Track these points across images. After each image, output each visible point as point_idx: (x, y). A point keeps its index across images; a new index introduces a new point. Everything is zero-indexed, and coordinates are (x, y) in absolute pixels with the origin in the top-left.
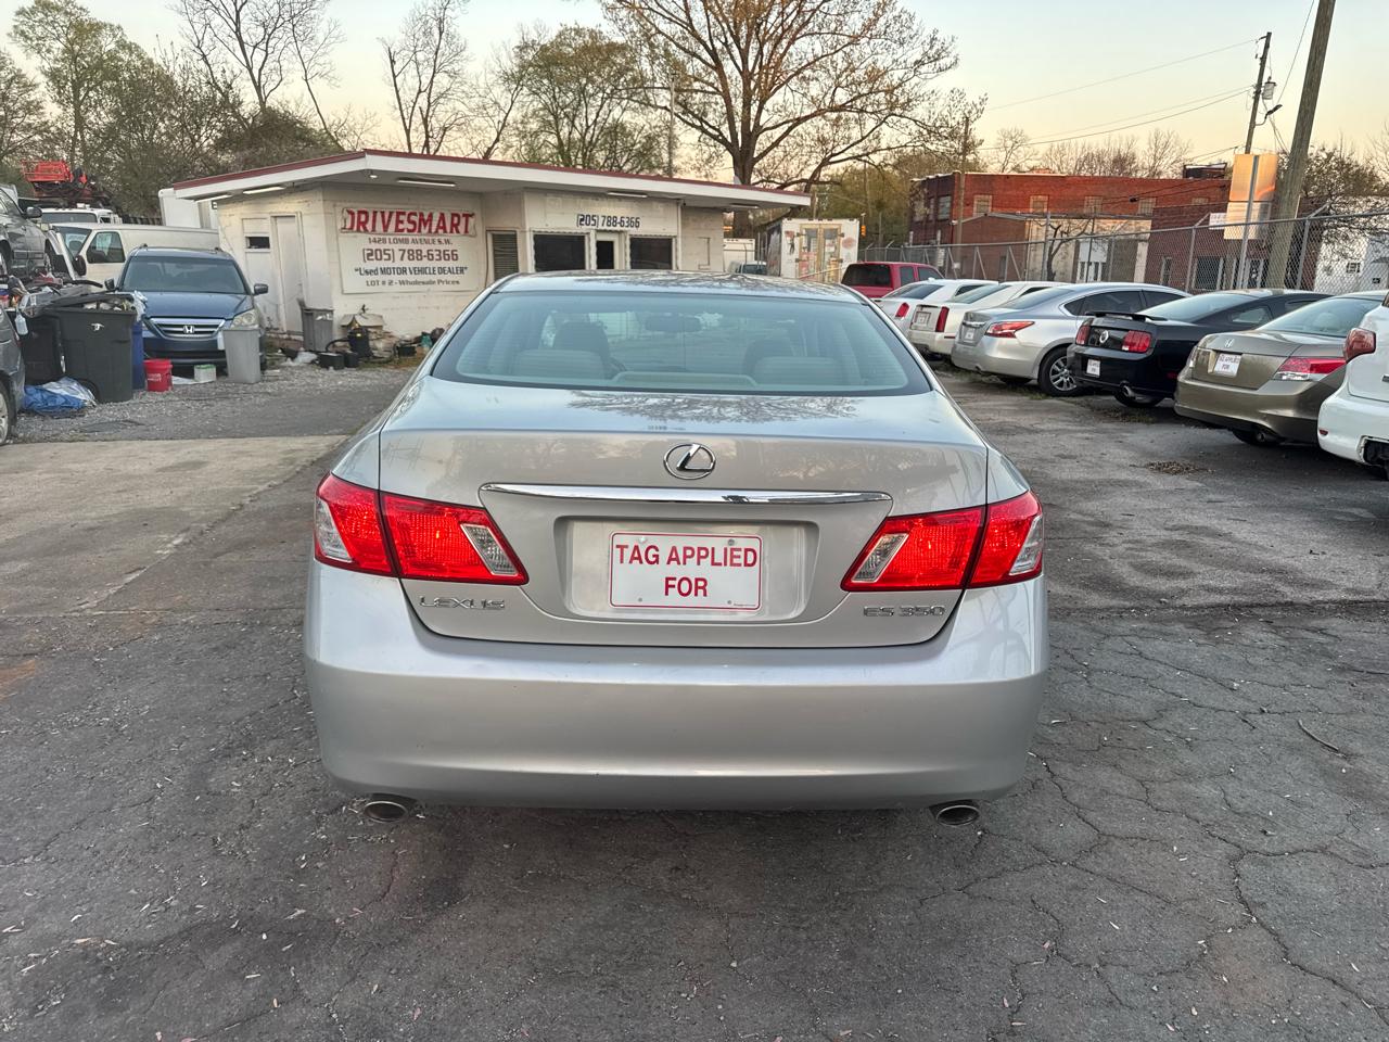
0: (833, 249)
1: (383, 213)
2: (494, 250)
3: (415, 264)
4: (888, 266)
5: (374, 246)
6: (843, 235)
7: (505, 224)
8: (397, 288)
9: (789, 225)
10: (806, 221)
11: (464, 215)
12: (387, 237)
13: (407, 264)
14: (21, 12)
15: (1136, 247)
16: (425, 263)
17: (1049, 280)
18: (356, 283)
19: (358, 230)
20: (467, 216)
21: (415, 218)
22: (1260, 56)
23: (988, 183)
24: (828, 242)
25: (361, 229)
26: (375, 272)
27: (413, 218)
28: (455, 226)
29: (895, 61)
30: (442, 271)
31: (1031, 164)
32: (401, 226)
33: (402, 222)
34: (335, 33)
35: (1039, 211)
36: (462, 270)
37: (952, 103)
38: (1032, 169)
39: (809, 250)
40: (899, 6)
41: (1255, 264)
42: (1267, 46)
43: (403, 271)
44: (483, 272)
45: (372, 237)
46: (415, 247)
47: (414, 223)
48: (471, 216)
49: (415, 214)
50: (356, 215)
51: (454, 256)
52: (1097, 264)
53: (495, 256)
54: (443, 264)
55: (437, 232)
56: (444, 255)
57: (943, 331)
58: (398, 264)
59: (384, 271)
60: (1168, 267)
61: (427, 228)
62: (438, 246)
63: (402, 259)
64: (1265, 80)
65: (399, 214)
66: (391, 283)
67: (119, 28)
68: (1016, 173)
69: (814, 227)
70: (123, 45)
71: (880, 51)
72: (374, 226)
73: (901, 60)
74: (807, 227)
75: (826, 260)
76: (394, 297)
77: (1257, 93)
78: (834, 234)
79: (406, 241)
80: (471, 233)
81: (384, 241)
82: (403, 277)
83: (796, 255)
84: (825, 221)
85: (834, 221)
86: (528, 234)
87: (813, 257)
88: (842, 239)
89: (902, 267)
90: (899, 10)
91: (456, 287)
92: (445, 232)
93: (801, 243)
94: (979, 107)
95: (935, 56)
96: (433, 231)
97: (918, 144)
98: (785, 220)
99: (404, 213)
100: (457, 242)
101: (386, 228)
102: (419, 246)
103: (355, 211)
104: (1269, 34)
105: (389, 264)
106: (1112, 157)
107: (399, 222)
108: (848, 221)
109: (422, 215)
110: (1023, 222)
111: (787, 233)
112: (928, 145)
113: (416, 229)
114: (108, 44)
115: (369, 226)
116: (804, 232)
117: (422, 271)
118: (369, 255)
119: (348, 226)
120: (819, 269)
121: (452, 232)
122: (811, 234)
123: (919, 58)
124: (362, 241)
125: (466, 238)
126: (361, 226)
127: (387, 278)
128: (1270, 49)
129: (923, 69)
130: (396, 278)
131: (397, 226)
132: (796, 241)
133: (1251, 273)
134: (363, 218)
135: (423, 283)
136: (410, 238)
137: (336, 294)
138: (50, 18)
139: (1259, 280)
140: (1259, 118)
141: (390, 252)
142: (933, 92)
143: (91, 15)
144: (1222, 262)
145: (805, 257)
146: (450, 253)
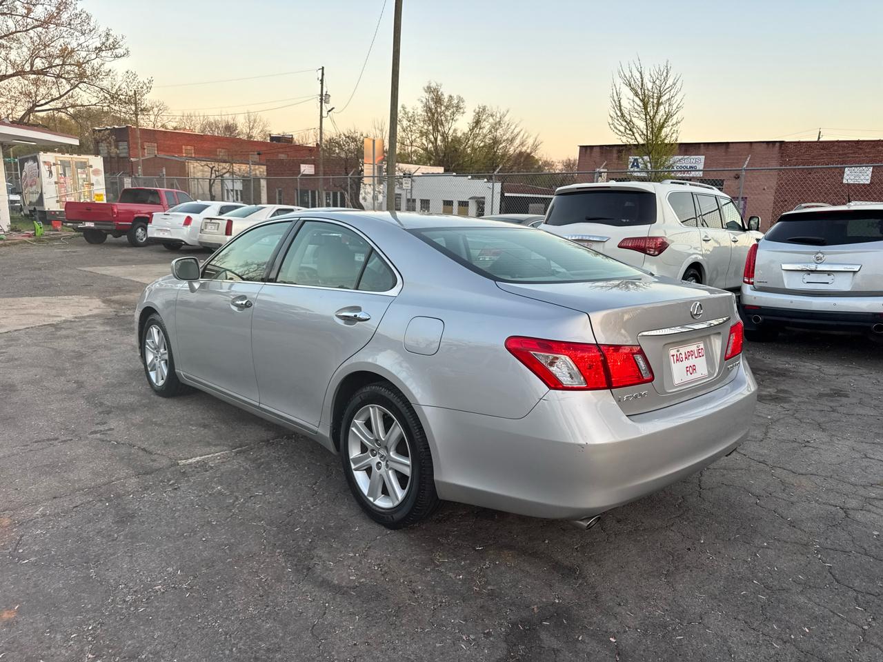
0: (84, 176)
4: (156, 190)
6: (91, 166)
9: (43, 157)
10: (60, 155)
15: (259, 181)
17: (212, 200)
22: (320, 78)
23: (151, 135)
24: (79, 170)
29: (79, 45)
31: (175, 124)
35: (189, 155)
37: (128, 80)
38: (175, 128)
39: (65, 176)
40: (80, 6)
41: (328, 195)
42: (323, 74)
52: (237, 191)
57: (231, 235)
60: (280, 194)
64: (324, 93)
68: (163, 130)
69: (67, 159)
71: (66, 36)
73: (84, 45)
74: (61, 159)
75: (80, 183)
77: (321, 99)
78: (84, 165)
83: (55, 178)
84: (75, 156)
85: (83, 156)
87: (69, 181)
88: (91, 169)
89: (166, 192)
90: (79, 9)
93: (57, 170)
94: (148, 85)
95: (109, 46)
97: (105, 105)
98: (42, 153)
104: (323, 68)
106: (224, 125)
108: (93, 157)
110: (184, 163)
111: (45, 162)
112: (113, 106)
116: (59, 163)
120: (75, 189)
122: (65, 165)
123: (100, 46)
128: (324, 76)
129: (103, 54)
132: (53, 168)
133: (327, 199)
139: (331, 203)
140: (325, 114)
142: (110, 71)
144: (317, 193)
145: (62, 181)
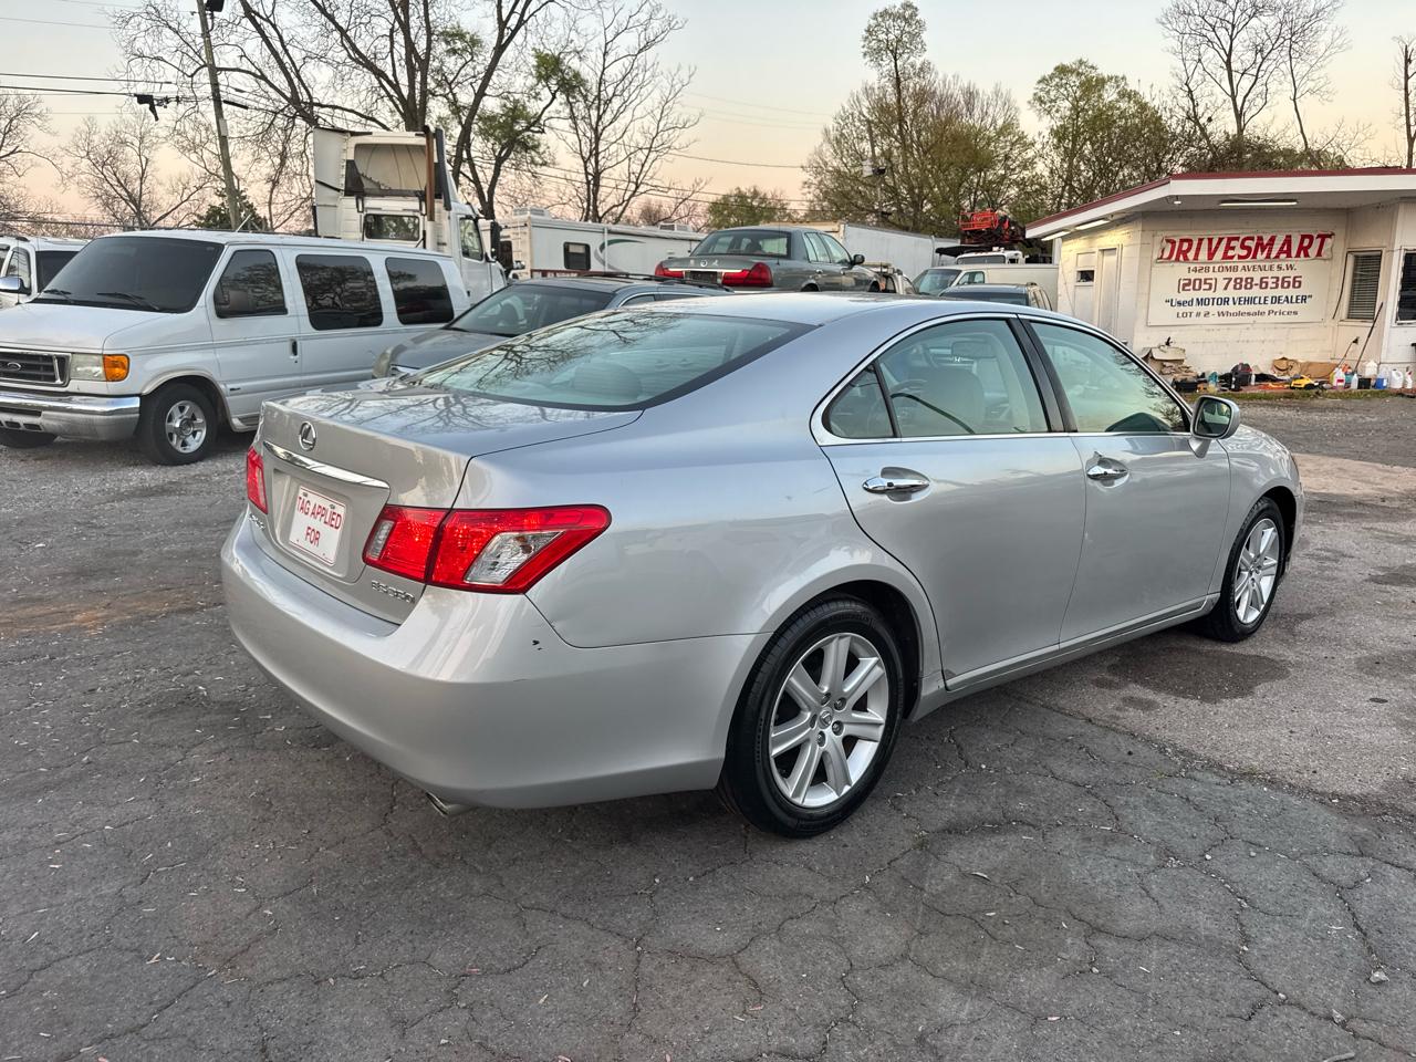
1: (1210, 240)
2: (1354, 275)
3: (1244, 293)
5: (1193, 276)
7: (1368, 243)
8: (1214, 319)
11: (1319, 236)
12: (1211, 266)
13: (1231, 293)
14: (1043, 80)
16: (1256, 292)
18: (1163, 314)
19: (1177, 260)
20: (1323, 237)
21: (1251, 244)
25: (1181, 258)
26: (1190, 303)
27: (1248, 243)
28: (1303, 250)
30: (1277, 300)
32: (1230, 253)
33: (1233, 248)
34: (1339, 42)
36: (1304, 299)
43: (1226, 301)
44: (1336, 299)
45: (1192, 266)
46: (1244, 275)
47: (1249, 249)
48: (1330, 236)
49: (1252, 239)
50: (1177, 244)
51: (1297, 283)
53: (1354, 281)
54: (1280, 292)
55: (1277, 257)
56: (1281, 283)
58: (1220, 293)
59: (1201, 302)
61: (1266, 252)
62: (1276, 273)
63: (1226, 288)
65: (1230, 240)
66: (1207, 314)
67: (1124, 78)
70: (1125, 95)
72: (1197, 255)
76: (1209, 330)
79: (1235, 269)
80: (1324, 256)
81: (1207, 270)
82: (1224, 308)
86: (1396, 254)
91: (1292, 318)
92: (1289, 256)
96: (1273, 255)
99: (1237, 239)
100: (1302, 267)
101: (1211, 255)
102: (1250, 274)
103: (1177, 240)
105: (1210, 294)
107: (1229, 248)
109: (1260, 239)
113: (1251, 253)
114: (1110, 94)
115: (1191, 255)
117: (1250, 301)
118: (1185, 285)
119: (1166, 255)
121: (1298, 255)
124: (1181, 271)
125: (1319, 263)
126: (1182, 255)
127: (1203, 309)
130: (1214, 309)
131: (1226, 253)
134: (1185, 246)
135: (1249, 314)
136: (1240, 265)
137: (1140, 325)
138: (1064, 81)
141: (1213, 282)
143: (1099, 71)
146: (1291, 280)
